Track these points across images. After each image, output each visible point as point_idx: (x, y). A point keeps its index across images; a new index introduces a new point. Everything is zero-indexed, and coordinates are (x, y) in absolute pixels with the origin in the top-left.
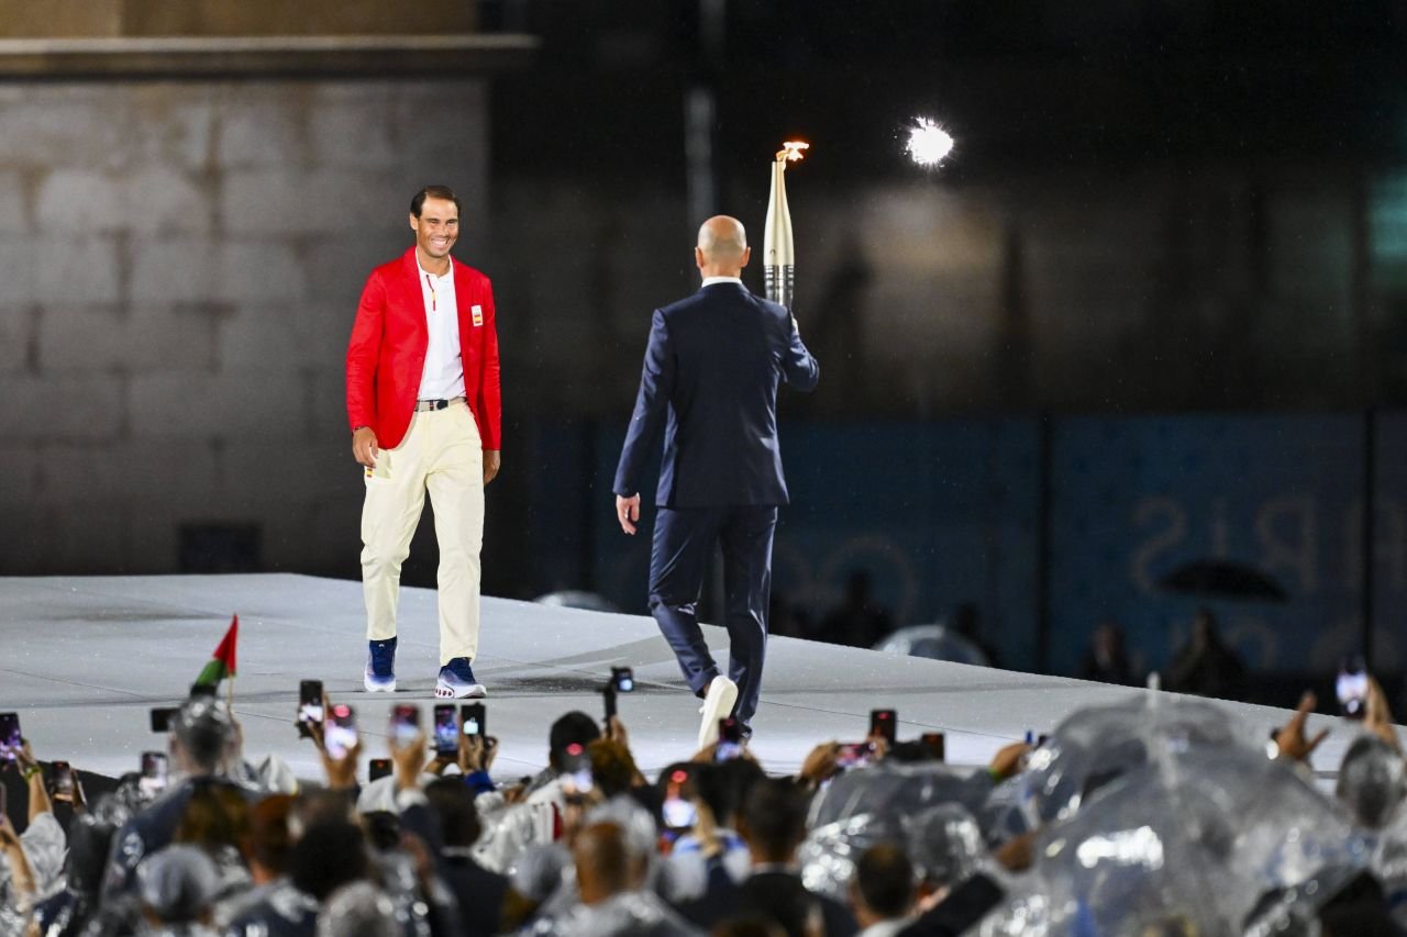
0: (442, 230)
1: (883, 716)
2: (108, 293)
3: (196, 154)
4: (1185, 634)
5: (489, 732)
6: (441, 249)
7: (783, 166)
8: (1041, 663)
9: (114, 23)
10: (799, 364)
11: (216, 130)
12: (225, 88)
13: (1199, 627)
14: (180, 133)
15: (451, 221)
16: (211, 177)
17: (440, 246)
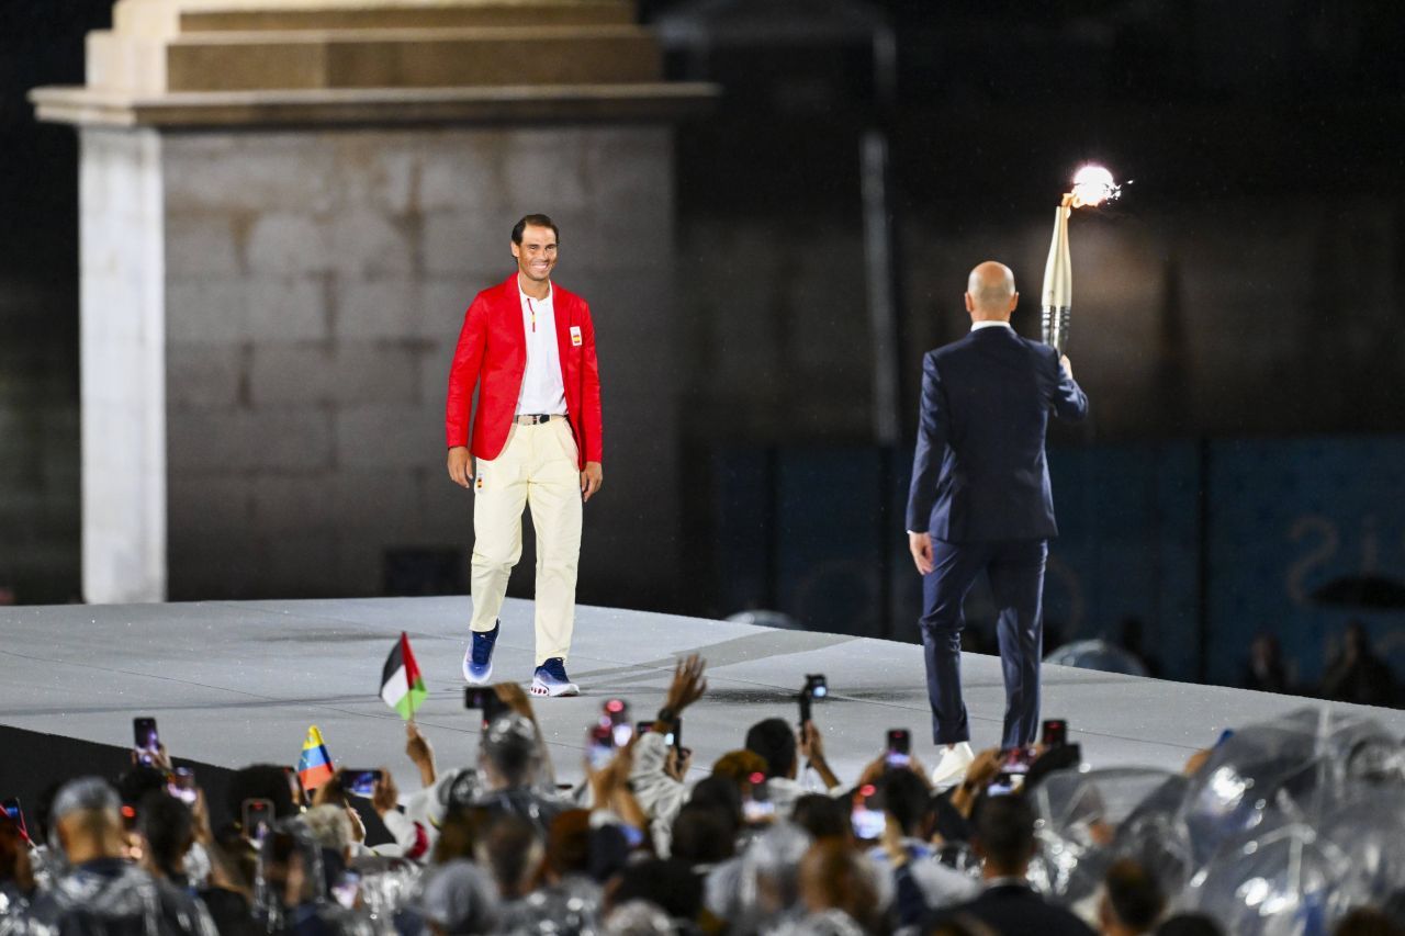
0: (541, 255)
1: (1054, 726)
2: (316, 331)
3: (398, 197)
4: (1338, 645)
5: (684, 743)
6: (542, 272)
7: (1068, 213)
8: (1200, 672)
9: (319, 75)
10: (1068, 399)
11: (416, 174)
12: (425, 137)
13: (1349, 638)
14: (381, 180)
15: (550, 246)
16: (411, 222)
17: (539, 269)
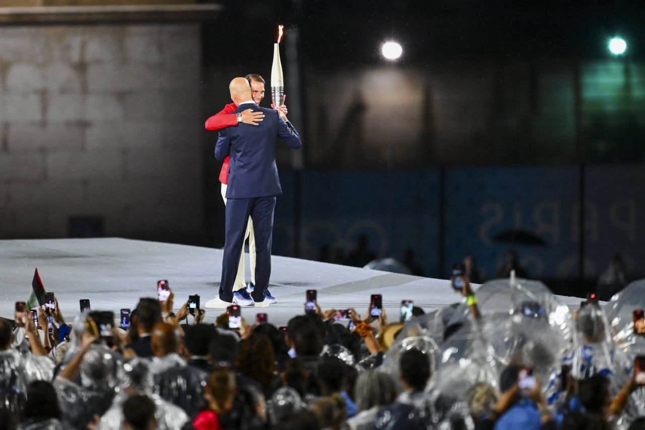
2: (38, 117)
3: (75, 56)
11: (83, 46)
12: (88, 29)
14: (68, 48)
16: (81, 67)
